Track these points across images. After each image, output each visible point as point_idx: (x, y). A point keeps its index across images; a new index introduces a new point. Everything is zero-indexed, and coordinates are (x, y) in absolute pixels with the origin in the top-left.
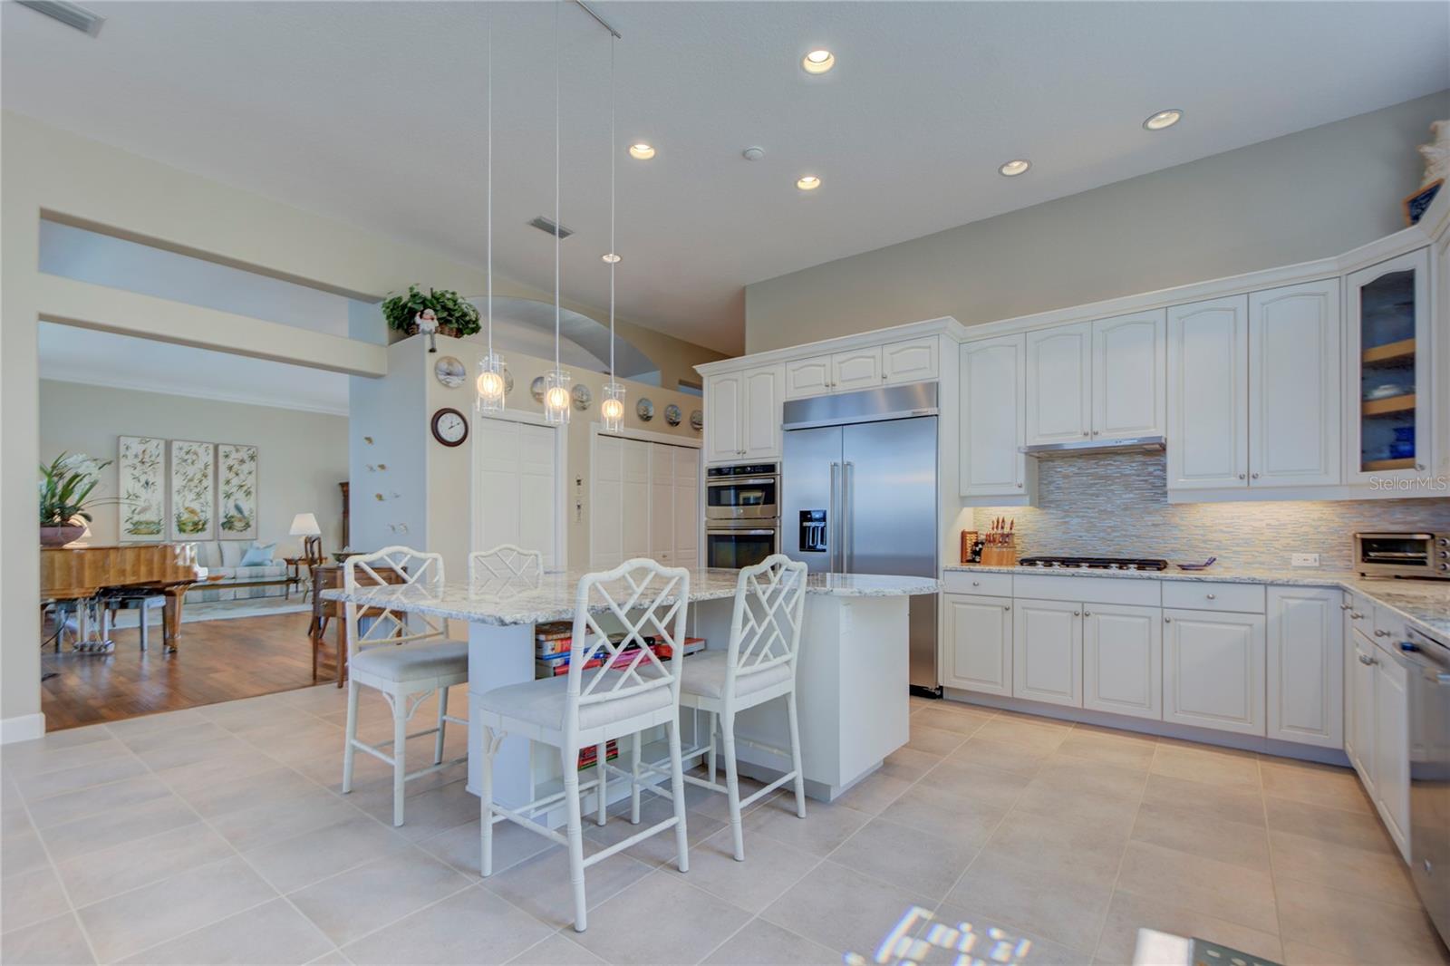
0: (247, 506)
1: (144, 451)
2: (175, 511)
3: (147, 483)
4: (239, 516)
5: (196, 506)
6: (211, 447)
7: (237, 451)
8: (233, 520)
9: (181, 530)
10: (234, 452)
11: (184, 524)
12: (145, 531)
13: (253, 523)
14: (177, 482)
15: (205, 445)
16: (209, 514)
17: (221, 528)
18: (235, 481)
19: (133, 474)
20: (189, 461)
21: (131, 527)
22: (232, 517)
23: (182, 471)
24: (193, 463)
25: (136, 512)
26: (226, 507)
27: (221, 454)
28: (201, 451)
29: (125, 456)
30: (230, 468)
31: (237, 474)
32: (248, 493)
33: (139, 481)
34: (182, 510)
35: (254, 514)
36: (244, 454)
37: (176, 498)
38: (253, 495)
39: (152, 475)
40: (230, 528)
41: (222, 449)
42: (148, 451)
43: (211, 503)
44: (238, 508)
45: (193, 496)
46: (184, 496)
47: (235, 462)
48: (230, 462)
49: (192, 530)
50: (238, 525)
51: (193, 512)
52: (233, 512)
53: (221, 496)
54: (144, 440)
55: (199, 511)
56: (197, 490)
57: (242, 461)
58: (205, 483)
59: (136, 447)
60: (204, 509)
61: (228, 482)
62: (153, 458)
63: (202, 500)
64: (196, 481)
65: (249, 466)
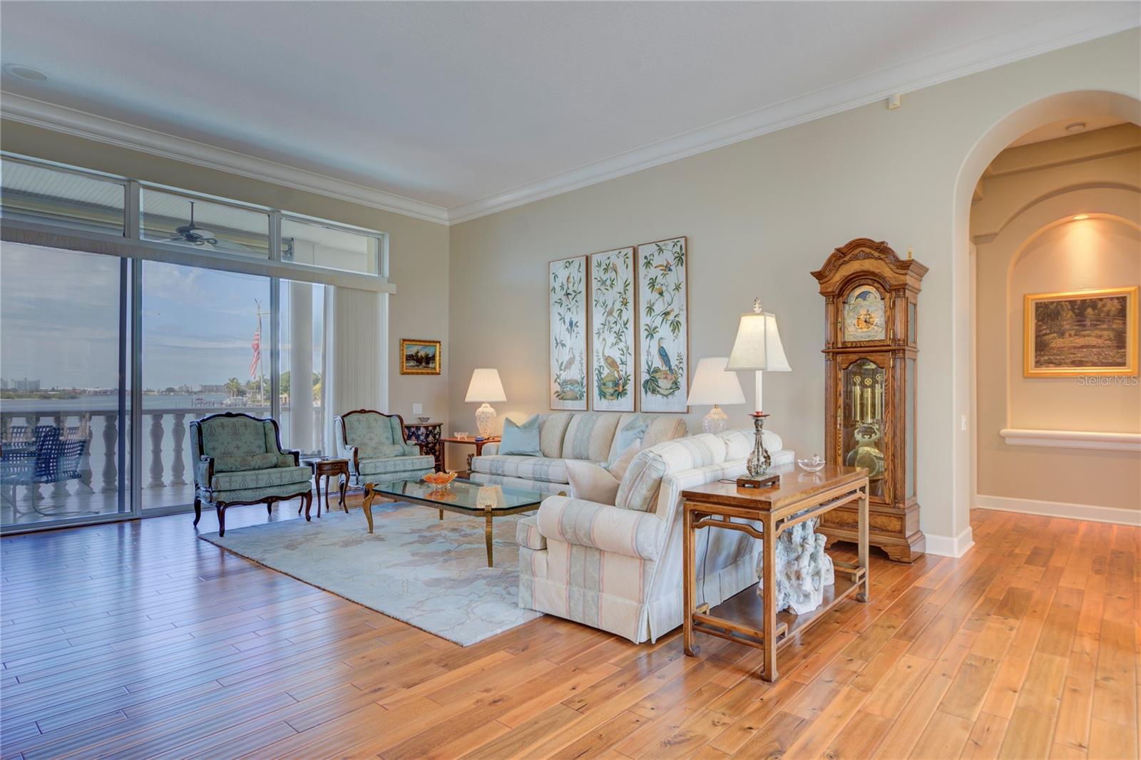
0: (675, 347)
1: (568, 278)
2: (596, 365)
3: (571, 324)
4: (664, 368)
5: (615, 354)
6: (630, 252)
7: (661, 250)
8: (657, 375)
9: (603, 395)
10: (656, 254)
11: (604, 384)
12: (570, 395)
13: (682, 381)
14: (598, 318)
15: (624, 252)
16: (630, 370)
17: (643, 390)
18: (659, 307)
19: (559, 314)
20: (608, 282)
21: (558, 388)
22: (657, 370)
23: (602, 300)
24: (612, 285)
25: (562, 368)
26: (648, 353)
27: (642, 261)
28: (619, 263)
29: (554, 289)
30: (652, 284)
31: (661, 294)
32: (676, 326)
33: (564, 322)
34: (602, 363)
35: (684, 366)
36: (668, 257)
37: (597, 344)
38: (683, 328)
39: (575, 312)
40: (654, 391)
41: (643, 252)
42: (571, 280)
43: (632, 350)
44: (664, 355)
45: (611, 338)
46: (604, 339)
47: (658, 272)
48: (653, 272)
49: (612, 395)
50: (664, 384)
51: (612, 363)
52: (657, 363)
53: (643, 334)
54: (569, 264)
55: (619, 362)
56: (616, 328)
57: (668, 268)
58: (624, 318)
59: (563, 274)
60: (624, 358)
61: (650, 309)
62: (575, 289)
63: (622, 345)
64: (616, 314)
65: (678, 273)
